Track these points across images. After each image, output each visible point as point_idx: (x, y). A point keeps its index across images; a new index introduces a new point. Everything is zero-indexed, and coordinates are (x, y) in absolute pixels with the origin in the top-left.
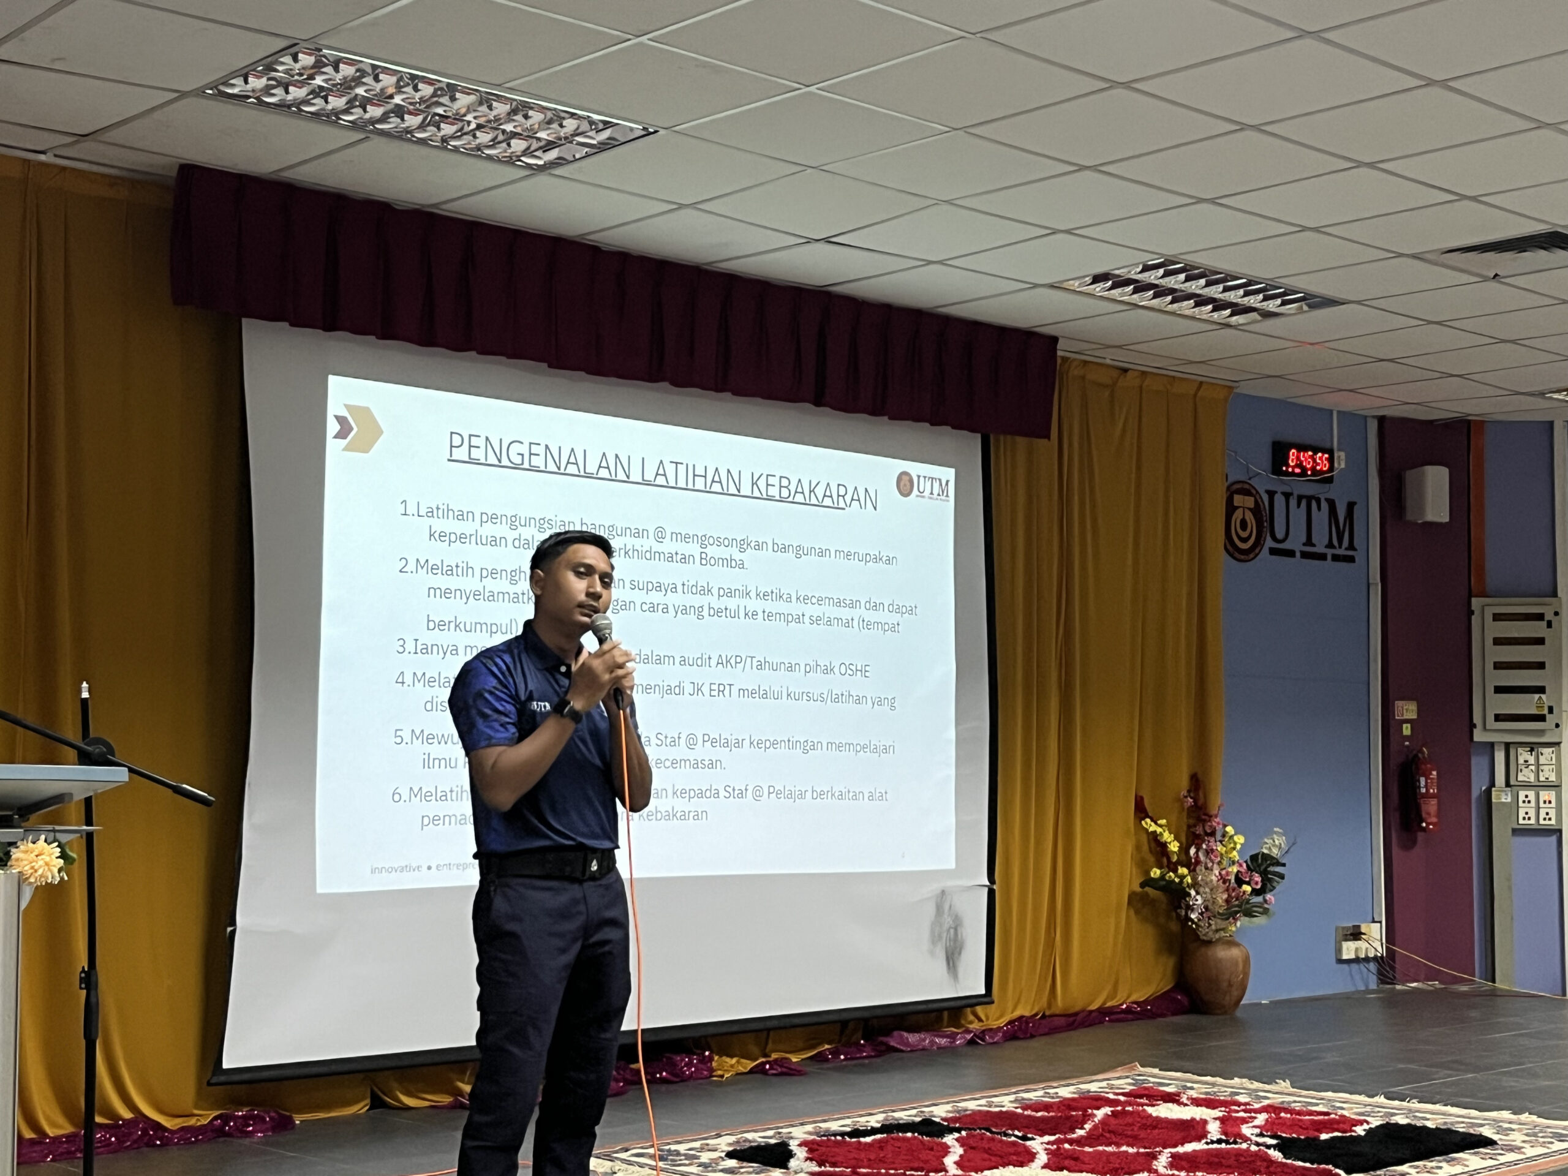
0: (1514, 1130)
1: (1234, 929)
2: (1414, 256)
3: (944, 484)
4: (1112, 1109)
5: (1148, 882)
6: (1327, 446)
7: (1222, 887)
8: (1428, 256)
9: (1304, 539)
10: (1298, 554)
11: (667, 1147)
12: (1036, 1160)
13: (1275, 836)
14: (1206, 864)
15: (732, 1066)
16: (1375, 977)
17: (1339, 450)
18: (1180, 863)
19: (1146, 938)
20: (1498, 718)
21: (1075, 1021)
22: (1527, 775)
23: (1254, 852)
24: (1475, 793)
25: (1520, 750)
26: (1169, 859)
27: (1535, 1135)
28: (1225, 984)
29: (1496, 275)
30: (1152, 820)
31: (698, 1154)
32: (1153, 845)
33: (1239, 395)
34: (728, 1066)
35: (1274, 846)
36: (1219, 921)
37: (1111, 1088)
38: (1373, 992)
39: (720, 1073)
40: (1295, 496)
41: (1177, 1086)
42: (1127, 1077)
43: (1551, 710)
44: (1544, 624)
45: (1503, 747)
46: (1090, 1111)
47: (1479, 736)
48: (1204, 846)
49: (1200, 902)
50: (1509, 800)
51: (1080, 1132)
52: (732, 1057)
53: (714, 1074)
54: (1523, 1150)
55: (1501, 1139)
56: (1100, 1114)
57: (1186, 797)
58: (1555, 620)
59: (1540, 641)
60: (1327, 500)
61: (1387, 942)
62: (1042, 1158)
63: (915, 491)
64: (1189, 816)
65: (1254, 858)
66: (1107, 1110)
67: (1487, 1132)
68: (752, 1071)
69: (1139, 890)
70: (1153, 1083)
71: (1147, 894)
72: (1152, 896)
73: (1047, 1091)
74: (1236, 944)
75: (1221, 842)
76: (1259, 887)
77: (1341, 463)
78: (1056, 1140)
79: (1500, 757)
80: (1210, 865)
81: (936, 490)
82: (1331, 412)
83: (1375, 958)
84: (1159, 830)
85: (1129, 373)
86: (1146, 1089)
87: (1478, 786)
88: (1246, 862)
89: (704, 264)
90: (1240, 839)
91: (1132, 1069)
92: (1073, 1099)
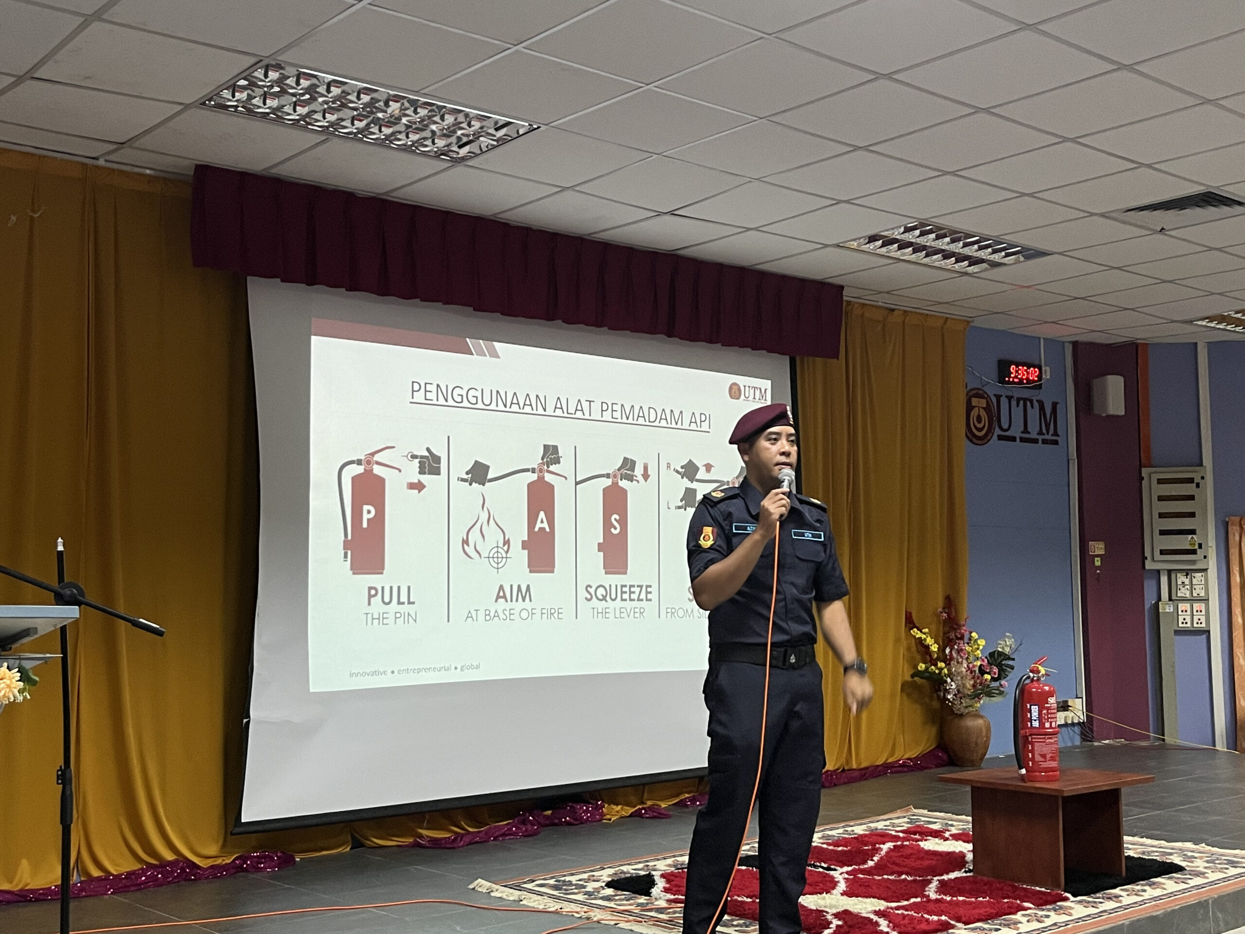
0: (1196, 858)
1: (978, 705)
2: (1103, 215)
3: (763, 391)
4: (894, 844)
5: (917, 674)
6: (1037, 362)
7: (970, 676)
8: (1114, 215)
9: (1022, 429)
10: (1018, 439)
11: (563, 879)
12: (837, 888)
13: (1007, 640)
14: (957, 659)
15: (618, 812)
16: (1079, 737)
17: (1046, 365)
18: (938, 659)
19: (915, 714)
20: (1162, 552)
21: (865, 774)
22: (1184, 592)
23: (991, 651)
24: (1147, 606)
25: (1179, 575)
26: (931, 656)
27: (1213, 862)
28: (973, 745)
29: (1163, 229)
30: (918, 630)
31: (586, 884)
32: (920, 647)
33: (974, 327)
34: (615, 812)
35: (1006, 645)
36: (967, 700)
37: (894, 826)
38: (1077, 747)
39: (608, 817)
40: (1015, 399)
41: (942, 824)
42: (904, 817)
43: (1200, 546)
44: (1195, 485)
45: (1166, 573)
46: (877, 846)
47: (1149, 565)
48: (956, 647)
49: (954, 687)
50: (1172, 610)
51: (871, 863)
52: (617, 805)
53: (605, 817)
54: (1206, 875)
55: (1188, 866)
56: (886, 847)
57: (941, 612)
58: (1201, 482)
59: (1192, 498)
60: (1037, 401)
61: (1086, 711)
62: (842, 886)
63: (742, 397)
64: (944, 626)
65: (992, 655)
66: (890, 845)
67: (1177, 860)
68: (631, 815)
69: (910, 679)
70: (923, 821)
71: (915, 681)
72: (919, 683)
73: (846, 829)
74: (981, 717)
75: (968, 643)
76: (996, 676)
77: (1046, 376)
78: (852, 870)
79: (1164, 580)
80: (960, 660)
81: (757, 397)
82: (1039, 338)
83: (1079, 724)
84: (924, 636)
85: (896, 313)
86: (918, 826)
87: (1149, 600)
88: (986, 658)
89: (585, 235)
90: (982, 643)
91: (907, 811)
92: (865, 835)
